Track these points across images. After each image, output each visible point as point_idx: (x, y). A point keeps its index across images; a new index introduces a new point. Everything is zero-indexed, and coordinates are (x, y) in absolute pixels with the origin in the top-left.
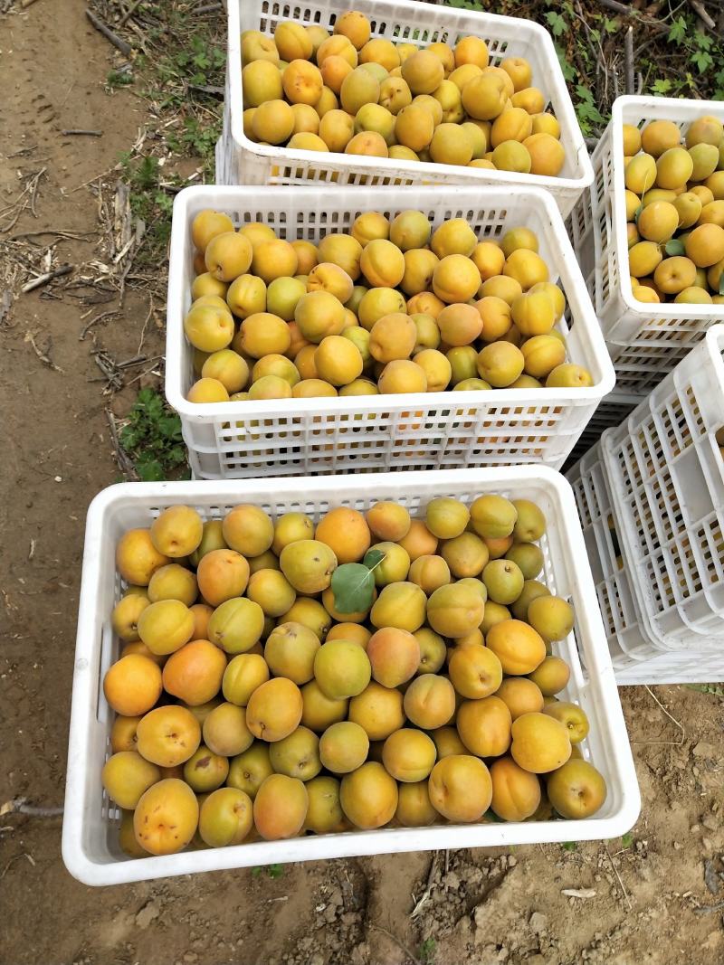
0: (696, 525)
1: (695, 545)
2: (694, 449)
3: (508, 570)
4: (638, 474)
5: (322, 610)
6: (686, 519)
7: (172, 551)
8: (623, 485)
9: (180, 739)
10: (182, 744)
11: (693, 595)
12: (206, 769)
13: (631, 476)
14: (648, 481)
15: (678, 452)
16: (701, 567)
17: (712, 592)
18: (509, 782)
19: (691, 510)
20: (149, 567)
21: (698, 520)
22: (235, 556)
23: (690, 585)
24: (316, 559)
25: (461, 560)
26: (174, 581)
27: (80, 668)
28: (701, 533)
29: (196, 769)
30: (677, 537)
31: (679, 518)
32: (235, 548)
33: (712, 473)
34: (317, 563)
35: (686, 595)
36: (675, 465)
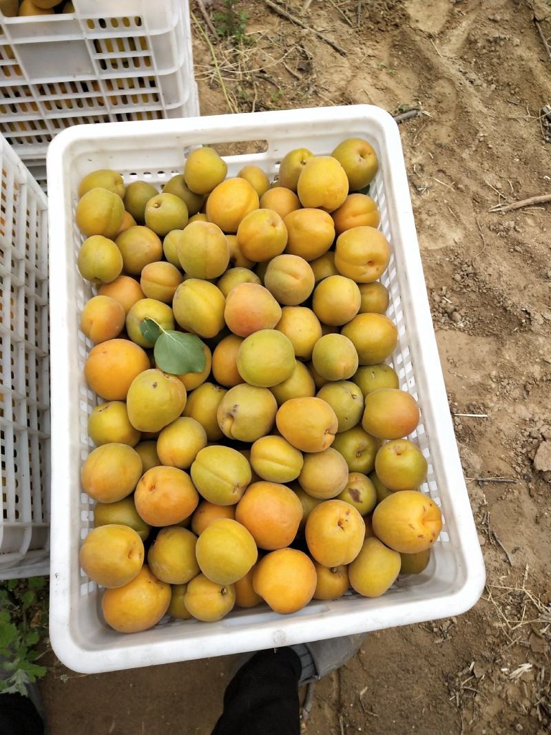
0: (96, 67)
1: (112, 75)
2: (17, 46)
3: (159, 205)
4: (32, 125)
5: (199, 390)
6: (87, 78)
7: (138, 559)
8: (41, 147)
9: (344, 517)
10: (348, 513)
11: (158, 90)
12: (361, 491)
13: (32, 133)
14: (43, 114)
15: (17, 68)
16: (134, 73)
17: (159, 68)
18: (355, 215)
19: (79, 71)
20: (154, 586)
21: (91, 65)
22: (144, 483)
23: (148, 90)
24: (155, 386)
25: (147, 250)
26: (173, 551)
27: (284, 639)
28: (103, 64)
29: (361, 502)
30: (104, 93)
31: (84, 86)
32: (134, 483)
33: (46, 34)
34: (158, 385)
35: (156, 97)
36: (32, 77)
